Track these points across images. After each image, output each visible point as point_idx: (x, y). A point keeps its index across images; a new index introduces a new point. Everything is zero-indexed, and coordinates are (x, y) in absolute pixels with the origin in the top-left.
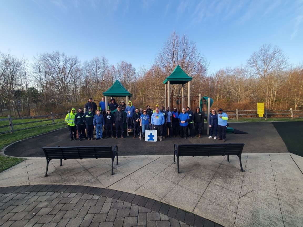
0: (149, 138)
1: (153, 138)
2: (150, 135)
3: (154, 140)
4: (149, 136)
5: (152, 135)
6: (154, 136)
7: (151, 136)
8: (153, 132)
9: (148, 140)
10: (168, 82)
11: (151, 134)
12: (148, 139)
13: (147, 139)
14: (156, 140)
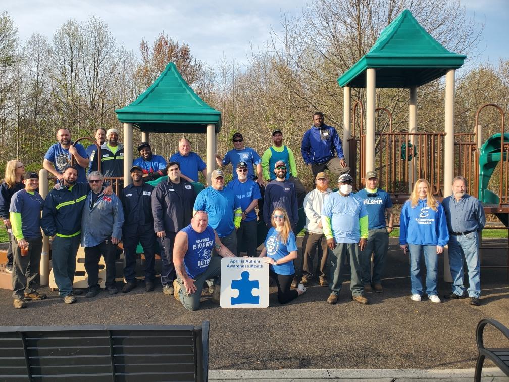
0: (236, 293)
1: (255, 292)
2: (240, 278)
3: (257, 302)
4: (235, 284)
5: (251, 279)
6: (256, 284)
7: (245, 285)
8: (252, 266)
9: (234, 301)
10: (370, 75)
11: (246, 275)
12: (232, 299)
13: (227, 296)
14: (264, 302)
